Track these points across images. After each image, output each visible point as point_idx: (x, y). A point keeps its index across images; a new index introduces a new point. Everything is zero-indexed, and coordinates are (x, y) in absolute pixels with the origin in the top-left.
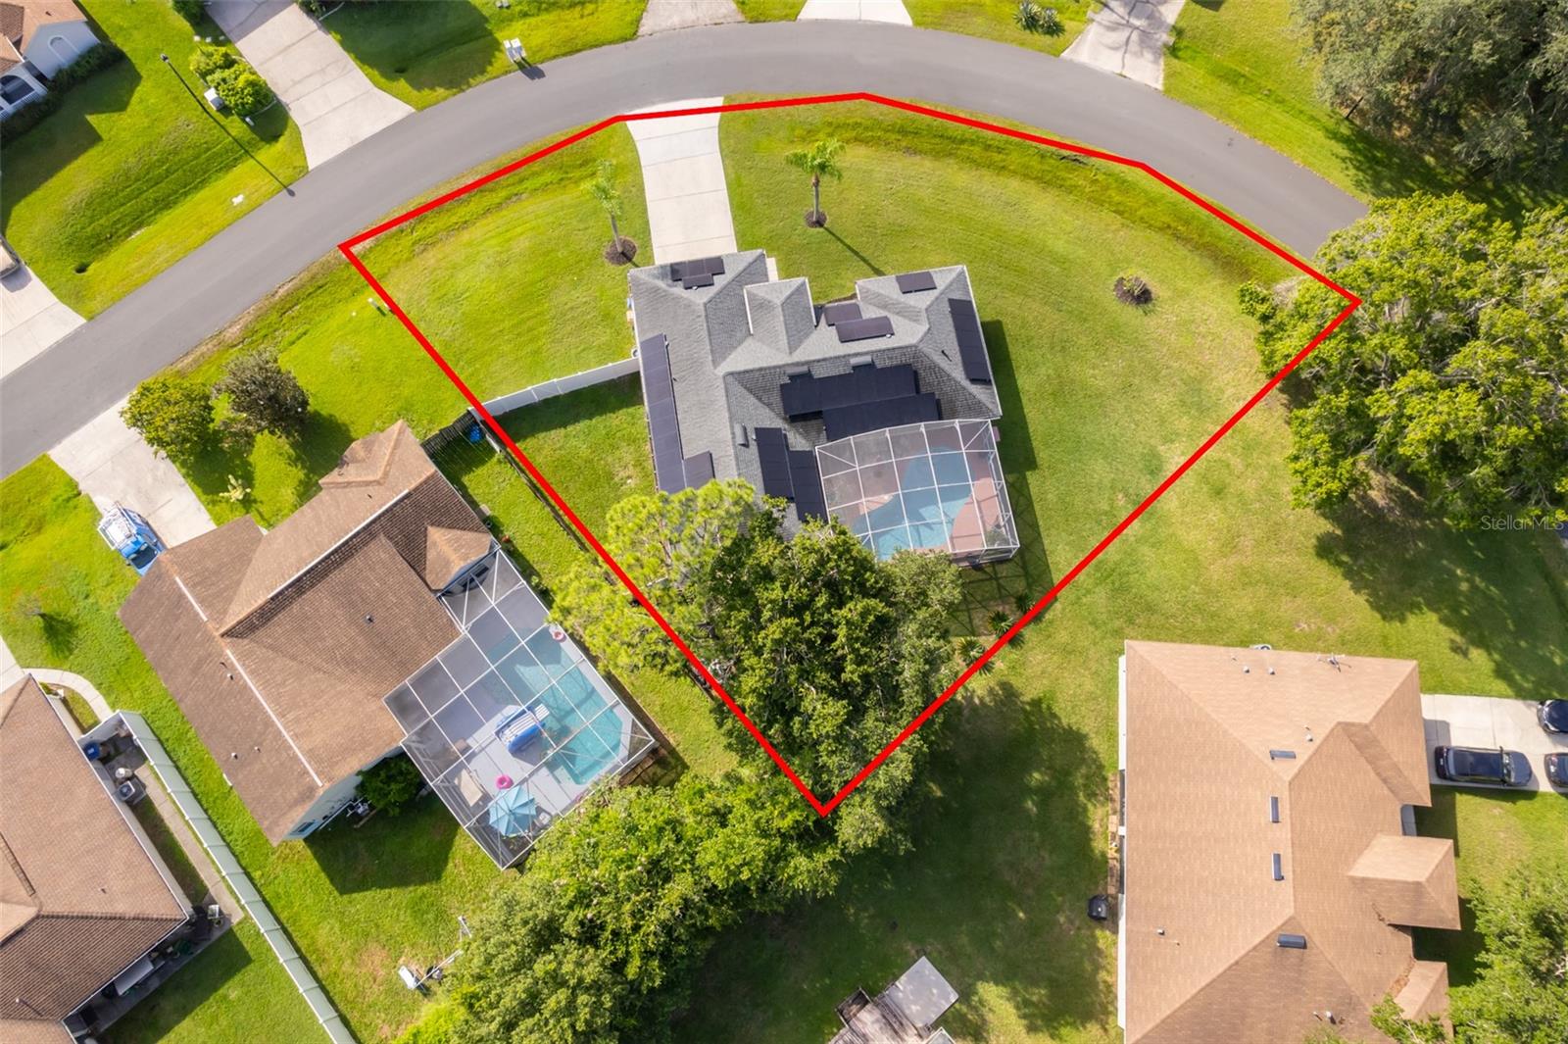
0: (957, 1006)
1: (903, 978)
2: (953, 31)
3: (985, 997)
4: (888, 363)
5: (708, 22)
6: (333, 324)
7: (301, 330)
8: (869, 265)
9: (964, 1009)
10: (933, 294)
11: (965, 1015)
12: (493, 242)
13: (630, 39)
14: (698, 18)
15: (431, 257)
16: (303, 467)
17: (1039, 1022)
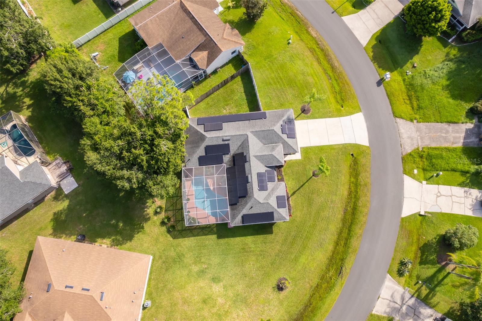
0: (64, 194)
1: (74, 179)
2: (399, 232)
3: (65, 202)
4: (248, 187)
5: (402, 142)
6: (286, 27)
7: (284, 18)
8: (297, 190)
9: (63, 195)
10: (276, 207)
11: (61, 196)
12: (312, 71)
13: (394, 115)
14: (403, 139)
15: (308, 54)
16: (238, 21)
17: (56, 216)
